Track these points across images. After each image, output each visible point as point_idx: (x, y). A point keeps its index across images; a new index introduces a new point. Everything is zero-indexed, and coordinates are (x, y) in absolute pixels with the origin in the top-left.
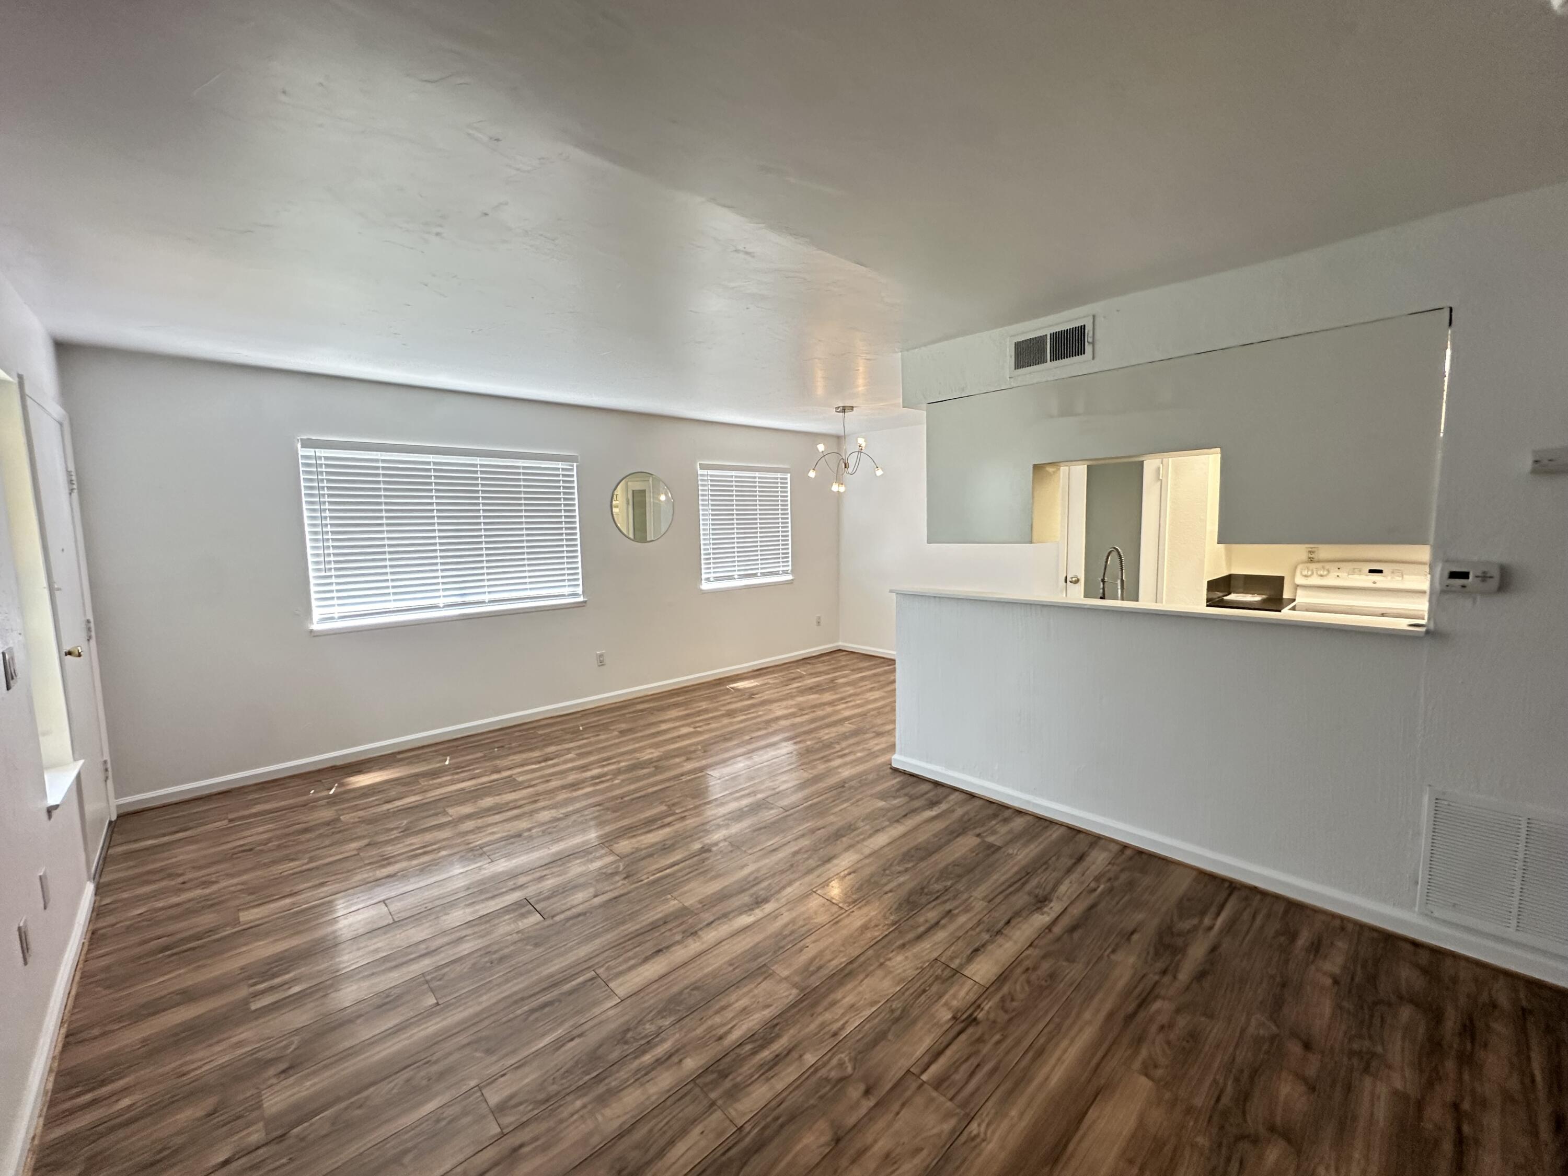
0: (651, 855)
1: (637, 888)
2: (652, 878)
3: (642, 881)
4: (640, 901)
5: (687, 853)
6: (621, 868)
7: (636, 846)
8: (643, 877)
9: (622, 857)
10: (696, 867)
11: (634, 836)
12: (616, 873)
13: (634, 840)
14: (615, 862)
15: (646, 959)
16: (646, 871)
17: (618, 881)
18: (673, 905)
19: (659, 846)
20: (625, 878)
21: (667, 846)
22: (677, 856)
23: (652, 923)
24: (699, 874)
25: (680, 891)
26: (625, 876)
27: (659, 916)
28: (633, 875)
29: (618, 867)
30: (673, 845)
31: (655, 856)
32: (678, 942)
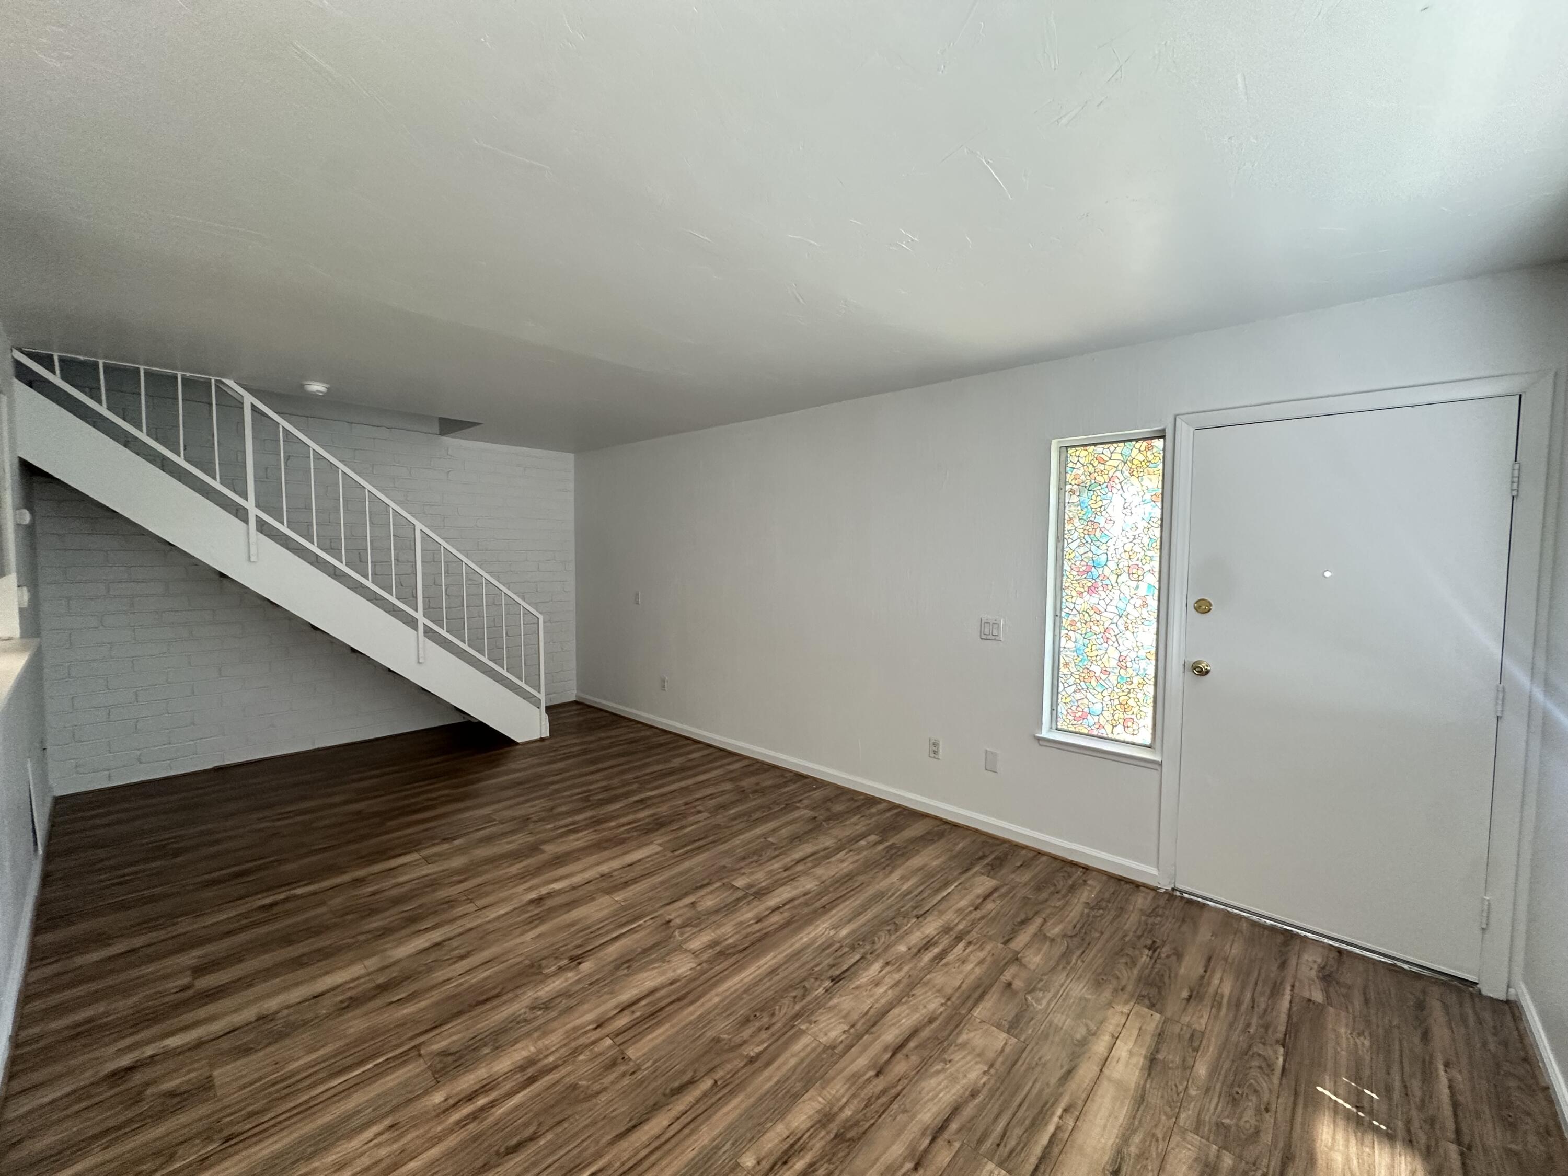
0: (646, 951)
1: (655, 911)
2: (642, 922)
3: (652, 918)
4: (650, 899)
5: (601, 954)
6: (677, 933)
7: (666, 966)
8: (650, 922)
9: (679, 948)
10: (593, 935)
11: (671, 984)
12: (683, 926)
13: (671, 975)
14: (686, 941)
15: (640, 861)
16: (648, 931)
17: (675, 918)
18: (619, 896)
19: (635, 965)
20: (669, 921)
21: (625, 966)
22: (613, 950)
23: (637, 882)
24: (589, 928)
25: (612, 909)
26: (671, 924)
27: (632, 888)
28: (662, 925)
29: (681, 934)
30: (617, 968)
31: (639, 950)
32: (616, 870)
